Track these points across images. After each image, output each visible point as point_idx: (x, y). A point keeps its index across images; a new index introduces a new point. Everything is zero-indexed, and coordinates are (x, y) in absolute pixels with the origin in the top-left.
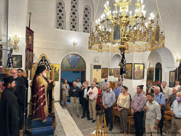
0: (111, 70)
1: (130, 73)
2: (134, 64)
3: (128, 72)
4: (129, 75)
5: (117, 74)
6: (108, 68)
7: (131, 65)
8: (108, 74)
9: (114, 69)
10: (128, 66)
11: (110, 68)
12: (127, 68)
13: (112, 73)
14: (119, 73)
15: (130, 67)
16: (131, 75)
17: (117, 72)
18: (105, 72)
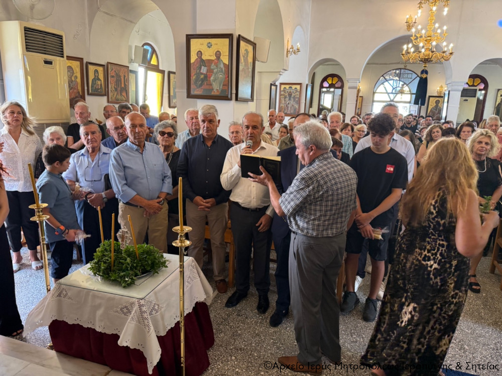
0: (96, 71)
1: (221, 76)
2: (240, 37)
3: (210, 71)
4: (217, 88)
5: (116, 90)
7: (227, 41)
8: (86, 88)
9: (106, 67)
10: (209, 47)
11: (90, 61)
12: (202, 57)
13: (99, 83)
14: (123, 86)
15: (220, 50)
16: (223, 85)
17: (118, 81)
18: (73, 79)
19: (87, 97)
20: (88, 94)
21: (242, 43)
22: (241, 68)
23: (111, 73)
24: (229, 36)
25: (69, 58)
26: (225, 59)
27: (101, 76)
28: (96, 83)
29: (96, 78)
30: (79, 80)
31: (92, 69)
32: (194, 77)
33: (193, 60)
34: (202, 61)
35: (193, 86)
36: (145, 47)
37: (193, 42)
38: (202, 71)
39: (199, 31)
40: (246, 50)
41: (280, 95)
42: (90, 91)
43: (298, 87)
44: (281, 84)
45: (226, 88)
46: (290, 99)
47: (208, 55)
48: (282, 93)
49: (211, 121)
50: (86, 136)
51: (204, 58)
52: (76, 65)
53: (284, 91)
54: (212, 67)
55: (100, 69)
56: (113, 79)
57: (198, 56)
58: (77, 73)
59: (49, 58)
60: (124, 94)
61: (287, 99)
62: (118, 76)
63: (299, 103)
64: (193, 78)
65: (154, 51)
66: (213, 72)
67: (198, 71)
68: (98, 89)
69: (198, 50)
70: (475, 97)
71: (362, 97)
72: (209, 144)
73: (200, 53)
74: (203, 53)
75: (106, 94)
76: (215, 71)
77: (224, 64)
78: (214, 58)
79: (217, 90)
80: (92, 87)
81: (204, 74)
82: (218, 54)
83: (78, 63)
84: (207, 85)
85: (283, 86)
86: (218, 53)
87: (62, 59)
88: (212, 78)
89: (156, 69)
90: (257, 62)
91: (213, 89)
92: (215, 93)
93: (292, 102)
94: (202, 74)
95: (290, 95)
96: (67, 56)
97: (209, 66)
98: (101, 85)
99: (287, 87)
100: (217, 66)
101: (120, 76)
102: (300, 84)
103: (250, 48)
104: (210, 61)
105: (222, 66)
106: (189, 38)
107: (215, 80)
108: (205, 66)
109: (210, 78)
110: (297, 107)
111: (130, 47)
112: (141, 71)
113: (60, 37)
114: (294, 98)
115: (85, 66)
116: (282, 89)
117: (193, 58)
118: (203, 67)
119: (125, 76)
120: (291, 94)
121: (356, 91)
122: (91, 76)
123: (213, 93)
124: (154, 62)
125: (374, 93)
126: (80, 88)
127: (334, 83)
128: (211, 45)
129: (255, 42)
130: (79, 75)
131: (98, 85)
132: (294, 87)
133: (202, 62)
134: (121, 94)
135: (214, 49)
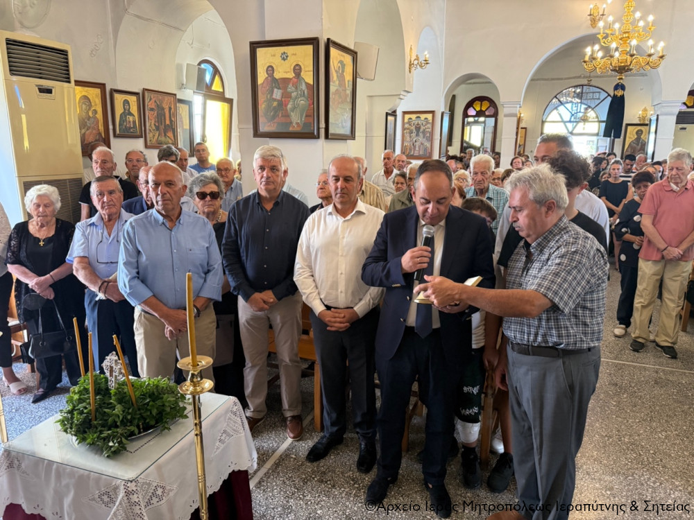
0: (126, 102)
1: (302, 102)
2: (329, 43)
3: (287, 95)
4: (296, 120)
5: (158, 128)
6: (103, 86)
7: (309, 48)
8: (111, 127)
9: (141, 96)
10: (284, 59)
11: (116, 88)
12: (274, 75)
13: (131, 119)
14: (168, 122)
15: (300, 63)
16: (306, 116)
17: (160, 117)
18: (90, 114)
19: (113, 141)
20: (115, 136)
21: (334, 52)
22: (332, 89)
23: (150, 104)
24: (313, 41)
25: (78, 83)
26: (308, 77)
28: (126, 119)
29: (127, 112)
30: (100, 116)
31: (119, 99)
32: (263, 106)
33: (260, 80)
34: (275, 80)
35: (262, 120)
36: (203, 66)
37: (260, 52)
38: (274, 97)
39: (268, 38)
40: (341, 62)
41: (404, 129)
42: (118, 132)
43: (429, 116)
44: (405, 113)
45: (311, 120)
46: (417, 135)
47: (284, 71)
48: (406, 126)
49: (274, 169)
50: (99, 197)
51: (277, 75)
52: (94, 94)
53: (409, 123)
54: (289, 90)
55: (132, 99)
56: (152, 113)
57: (267, 73)
58: (96, 105)
59: (46, 83)
60: (170, 134)
61: (414, 135)
62: (160, 108)
63: (431, 140)
65: (216, 71)
66: (290, 97)
67: (269, 97)
68: (130, 128)
69: (268, 65)
71: (525, 128)
72: (269, 206)
73: (270, 69)
74: (275, 68)
75: (143, 135)
76: (294, 95)
77: (307, 84)
78: (291, 75)
79: (297, 123)
80: (119, 126)
81: (278, 101)
82: (297, 70)
83: (98, 91)
84: (282, 116)
85: (407, 116)
86: (297, 68)
87: (66, 85)
88: (289, 106)
89: (221, 97)
90: (358, 80)
91: (291, 123)
92: (294, 128)
93: (421, 139)
94: (275, 100)
95: (418, 128)
96: (76, 81)
97: (285, 88)
98: (134, 122)
99: (413, 116)
100: (296, 88)
101: (163, 109)
102: (432, 112)
103: (348, 59)
104: (286, 81)
105: (304, 87)
106: (254, 46)
107: (293, 109)
108: (279, 88)
109: (286, 106)
110: (428, 145)
111: (179, 67)
112: (197, 100)
113: (64, 53)
114: (424, 132)
115: (108, 95)
116: (406, 120)
117: (262, 76)
118: (276, 90)
119: (170, 109)
120: (420, 128)
121: (515, 119)
123: (291, 129)
124: (217, 87)
125: (543, 122)
126: (101, 128)
127: (484, 109)
128: (287, 57)
129: (356, 50)
130: (99, 110)
131: (130, 122)
132: (423, 116)
133: (274, 82)
134: (165, 135)
135: (292, 62)
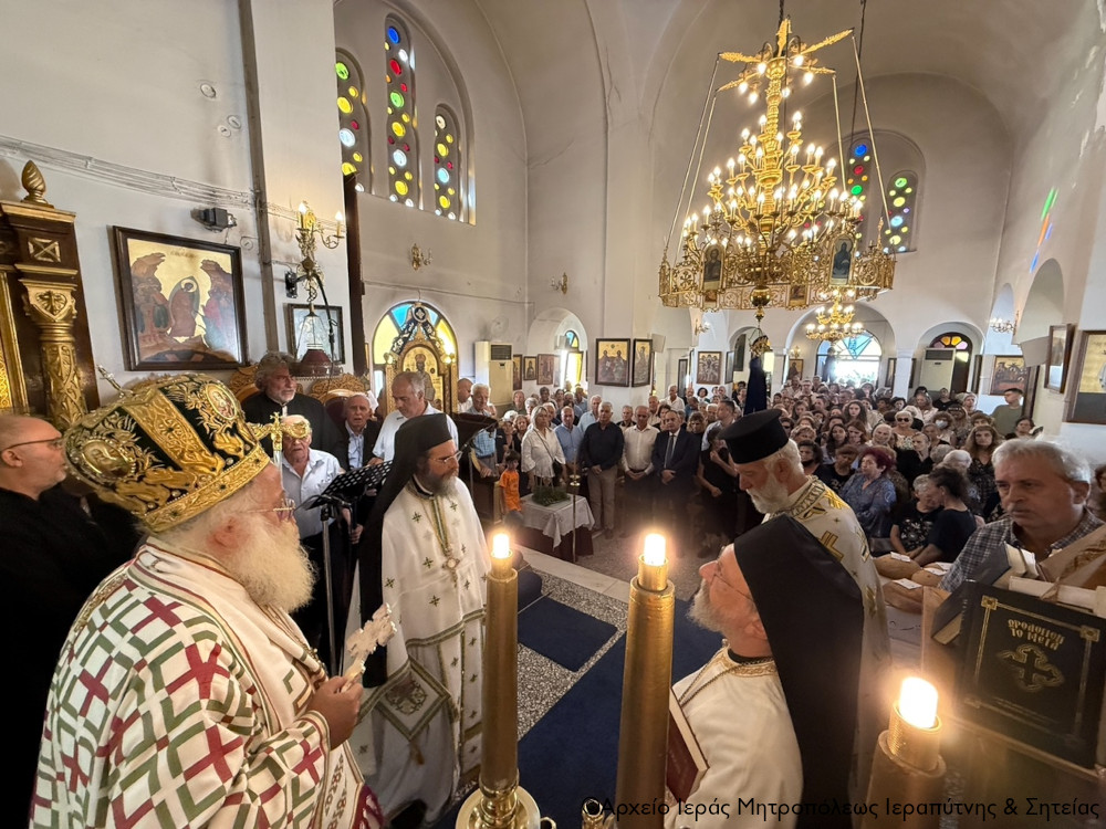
0: (531, 362)
1: (621, 369)
2: (635, 341)
4: (618, 377)
5: (544, 373)
6: (521, 356)
7: (626, 343)
8: (523, 376)
9: (537, 358)
11: (526, 356)
12: (608, 355)
13: (532, 370)
15: (621, 350)
16: (623, 376)
17: (546, 368)
18: (515, 371)
19: (523, 382)
20: (525, 380)
21: (638, 344)
22: (636, 362)
23: (541, 362)
24: (627, 340)
25: (513, 357)
26: (625, 357)
27: (534, 366)
29: (530, 367)
30: (519, 371)
31: (527, 361)
33: (600, 357)
35: (600, 376)
38: (607, 365)
39: (605, 337)
40: (642, 347)
42: (526, 378)
43: (718, 355)
44: (699, 352)
46: (709, 367)
47: (612, 353)
48: (701, 361)
49: (607, 411)
52: (518, 361)
53: (702, 359)
54: (614, 362)
55: (534, 360)
56: (542, 366)
57: (604, 355)
58: (518, 366)
59: (503, 361)
62: (546, 363)
63: (719, 371)
64: (600, 369)
65: (575, 335)
66: (615, 366)
67: (604, 365)
68: (532, 375)
69: (604, 350)
70: (951, 359)
71: (802, 360)
72: (603, 428)
73: (605, 352)
74: (608, 352)
75: (537, 378)
76: (617, 365)
77: (624, 360)
79: (618, 379)
80: (527, 374)
81: (608, 367)
82: (619, 353)
83: (519, 358)
85: (701, 355)
87: (510, 359)
88: (614, 370)
89: (577, 350)
90: (653, 355)
91: (614, 378)
92: (616, 381)
93: (711, 370)
98: (533, 372)
99: (706, 355)
100: (618, 362)
102: (720, 353)
103: (647, 345)
104: (613, 358)
105: (622, 362)
106: (598, 341)
107: (616, 372)
108: (609, 362)
109: (612, 370)
110: (716, 374)
111: (556, 337)
112: (564, 354)
113: (510, 347)
114: (714, 366)
115: (522, 359)
116: (700, 357)
117: (601, 356)
118: (607, 362)
119: (550, 362)
120: (711, 363)
122: (527, 367)
123: (614, 381)
124: (575, 344)
125: (817, 356)
126: (519, 377)
129: (652, 340)
130: (519, 368)
131: (531, 372)
132: (713, 355)
133: (607, 358)
135: (616, 349)
